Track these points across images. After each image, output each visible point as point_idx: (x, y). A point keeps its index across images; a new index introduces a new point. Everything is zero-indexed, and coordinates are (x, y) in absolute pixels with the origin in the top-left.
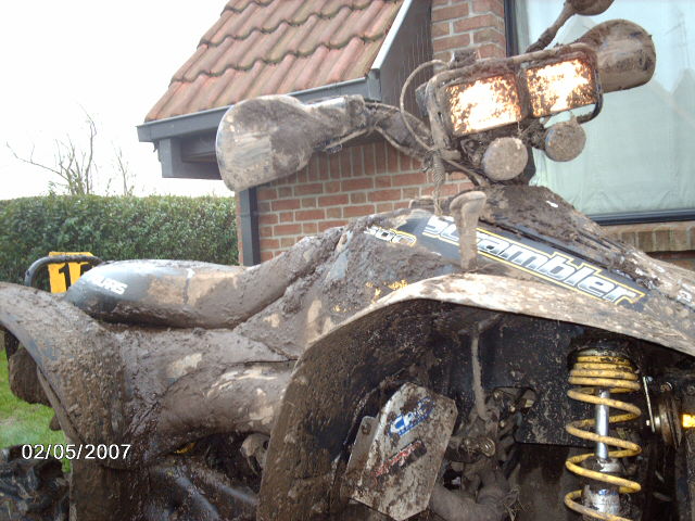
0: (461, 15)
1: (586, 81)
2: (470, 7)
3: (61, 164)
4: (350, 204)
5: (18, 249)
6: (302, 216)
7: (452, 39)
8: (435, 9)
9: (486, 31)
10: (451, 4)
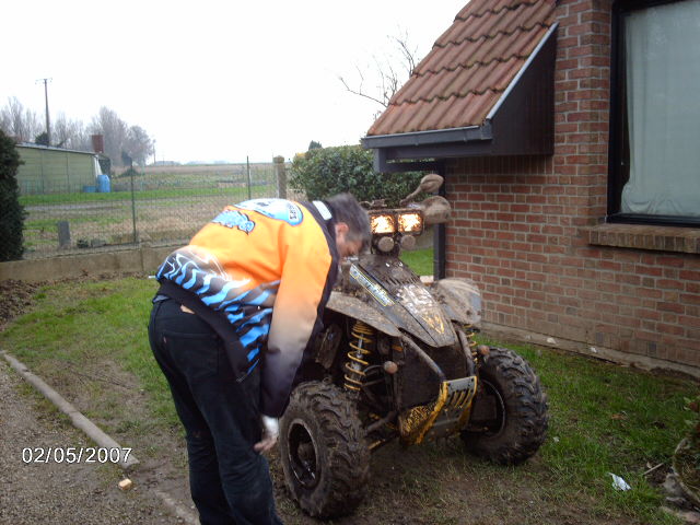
0: (574, 67)
1: (418, 222)
2: (579, 60)
3: (385, 95)
4: (500, 193)
5: (321, 188)
6: (472, 197)
7: (567, 84)
8: (558, 60)
9: (587, 80)
10: (567, 58)
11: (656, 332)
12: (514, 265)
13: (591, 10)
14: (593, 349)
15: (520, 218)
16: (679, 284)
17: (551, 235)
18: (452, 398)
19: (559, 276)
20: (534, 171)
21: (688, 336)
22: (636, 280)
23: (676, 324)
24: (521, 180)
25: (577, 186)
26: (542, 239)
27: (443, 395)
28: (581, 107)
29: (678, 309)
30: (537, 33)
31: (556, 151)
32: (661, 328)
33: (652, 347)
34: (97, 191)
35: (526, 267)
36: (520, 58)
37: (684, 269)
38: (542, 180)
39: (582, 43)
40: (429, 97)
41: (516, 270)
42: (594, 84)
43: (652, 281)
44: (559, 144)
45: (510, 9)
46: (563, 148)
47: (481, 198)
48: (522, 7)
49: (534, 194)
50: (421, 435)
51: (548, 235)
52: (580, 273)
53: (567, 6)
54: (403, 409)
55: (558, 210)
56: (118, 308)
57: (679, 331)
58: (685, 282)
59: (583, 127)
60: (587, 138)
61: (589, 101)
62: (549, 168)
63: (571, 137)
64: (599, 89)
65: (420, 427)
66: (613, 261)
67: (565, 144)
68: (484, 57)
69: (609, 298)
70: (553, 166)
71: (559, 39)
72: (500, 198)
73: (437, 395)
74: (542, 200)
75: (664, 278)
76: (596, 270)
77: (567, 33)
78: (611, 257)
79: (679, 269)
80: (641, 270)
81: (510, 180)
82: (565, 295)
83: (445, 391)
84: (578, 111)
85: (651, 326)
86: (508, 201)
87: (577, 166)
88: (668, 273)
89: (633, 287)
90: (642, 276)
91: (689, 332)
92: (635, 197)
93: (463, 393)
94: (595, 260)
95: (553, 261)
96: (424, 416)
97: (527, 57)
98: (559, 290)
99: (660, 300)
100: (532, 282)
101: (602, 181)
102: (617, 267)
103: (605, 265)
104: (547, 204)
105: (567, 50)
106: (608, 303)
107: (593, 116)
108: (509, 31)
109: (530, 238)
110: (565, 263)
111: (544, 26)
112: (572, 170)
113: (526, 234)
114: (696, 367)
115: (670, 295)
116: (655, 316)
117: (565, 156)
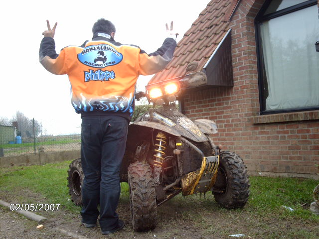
0: (240, 46)
2: (242, 43)
4: (210, 107)
6: (197, 111)
7: (237, 54)
8: (232, 45)
9: (246, 51)
10: (237, 43)
11: (289, 160)
12: (219, 139)
13: (245, 21)
14: (260, 173)
15: (220, 117)
16: (297, 136)
17: (235, 123)
18: (208, 167)
19: (241, 141)
20: (225, 95)
21: (304, 160)
22: (277, 138)
23: (298, 155)
24: (219, 100)
25: (245, 99)
26: (231, 125)
27: (204, 164)
28: (244, 63)
29: (298, 148)
30: (222, 34)
31: (234, 84)
32: (291, 158)
33: (288, 167)
34: (16, 143)
35: (225, 140)
36: (216, 44)
37: (298, 129)
38: (229, 99)
39: (243, 36)
40: (175, 66)
41: (220, 142)
42: (250, 53)
43: (285, 137)
44: (236, 81)
45: (208, 28)
46: (238, 83)
47: (201, 111)
48: (214, 26)
49: (226, 106)
50: (193, 188)
51: (234, 123)
52: (251, 138)
53: (235, 21)
54: (184, 175)
55: (238, 111)
56: (29, 173)
57: (300, 158)
58: (300, 135)
59: (246, 72)
60: (248, 77)
61: (248, 60)
62: (232, 92)
63: (241, 77)
64: (252, 55)
65: (193, 183)
66: (265, 130)
67: (239, 81)
68: (199, 47)
69: (265, 148)
70: (234, 91)
71: (232, 35)
72: (210, 110)
73: (201, 164)
74: (230, 107)
75: (290, 134)
76: (258, 136)
77: (235, 32)
78: (264, 129)
79: (297, 129)
80: (278, 132)
81: (214, 100)
82: (244, 150)
83: (205, 162)
84: (243, 65)
85: (287, 158)
86: (214, 110)
87: (245, 90)
88: (292, 132)
89: (276, 141)
90: (280, 135)
91: (304, 157)
92: (272, 103)
93: (213, 164)
94: (257, 131)
95: (237, 135)
96: (195, 176)
97: (219, 43)
98: (241, 148)
99: (289, 145)
100: (228, 146)
101: (256, 96)
102: (268, 133)
103: (262, 133)
104: (232, 109)
105: (236, 40)
106: (265, 150)
107: (250, 67)
108: (209, 36)
109: (226, 126)
110: (243, 135)
111: (225, 31)
112: (243, 92)
113: (223, 124)
114: (309, 174)
115: (294, 142)
116: (288, 153)
117: (239, 86)
